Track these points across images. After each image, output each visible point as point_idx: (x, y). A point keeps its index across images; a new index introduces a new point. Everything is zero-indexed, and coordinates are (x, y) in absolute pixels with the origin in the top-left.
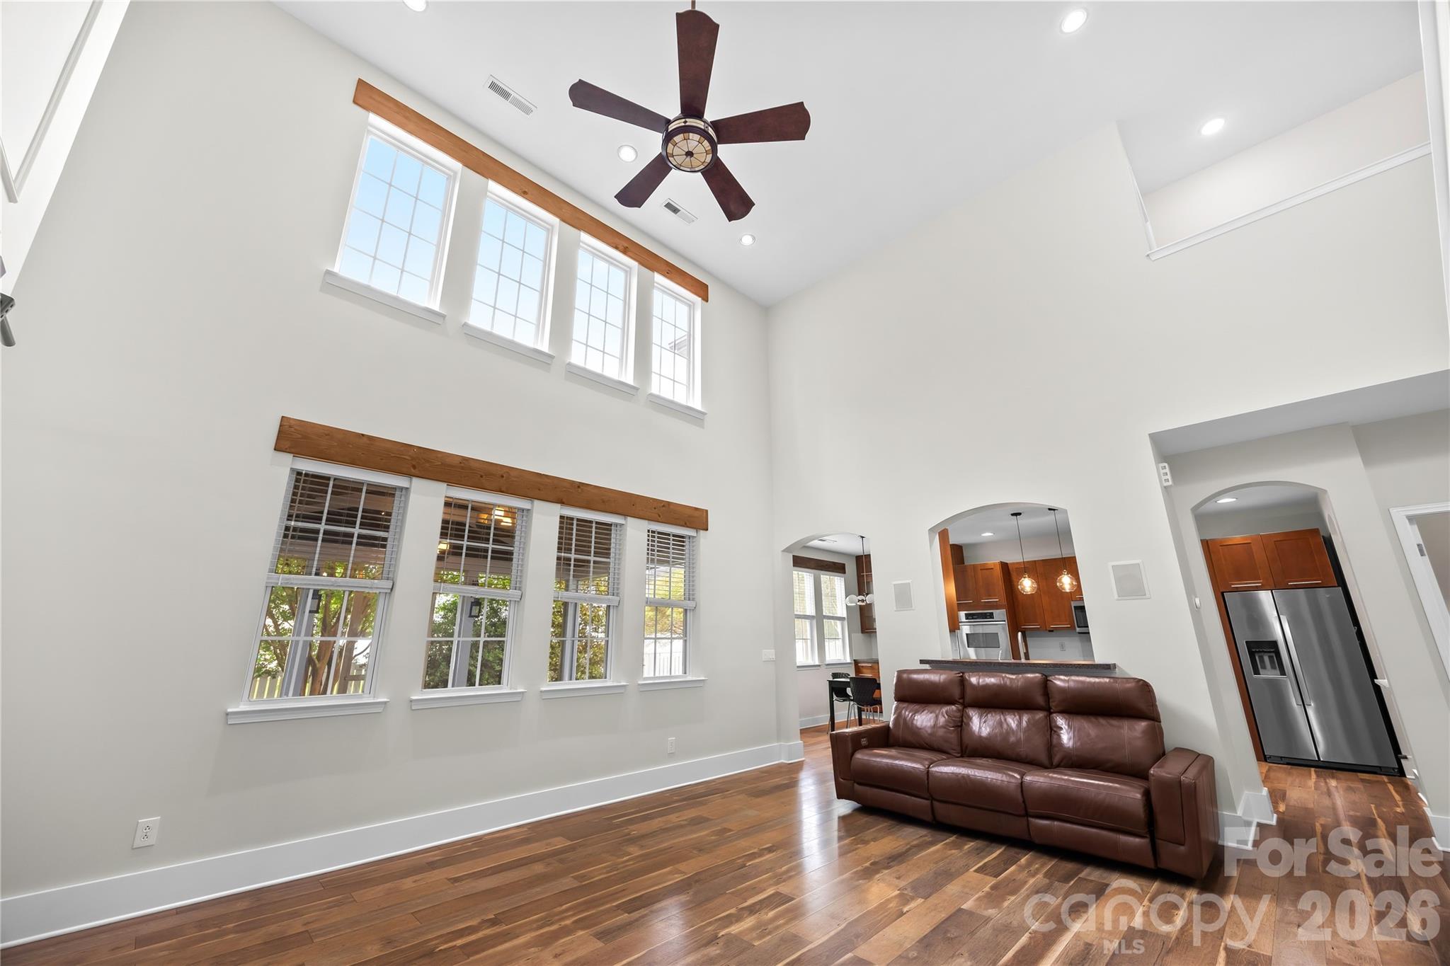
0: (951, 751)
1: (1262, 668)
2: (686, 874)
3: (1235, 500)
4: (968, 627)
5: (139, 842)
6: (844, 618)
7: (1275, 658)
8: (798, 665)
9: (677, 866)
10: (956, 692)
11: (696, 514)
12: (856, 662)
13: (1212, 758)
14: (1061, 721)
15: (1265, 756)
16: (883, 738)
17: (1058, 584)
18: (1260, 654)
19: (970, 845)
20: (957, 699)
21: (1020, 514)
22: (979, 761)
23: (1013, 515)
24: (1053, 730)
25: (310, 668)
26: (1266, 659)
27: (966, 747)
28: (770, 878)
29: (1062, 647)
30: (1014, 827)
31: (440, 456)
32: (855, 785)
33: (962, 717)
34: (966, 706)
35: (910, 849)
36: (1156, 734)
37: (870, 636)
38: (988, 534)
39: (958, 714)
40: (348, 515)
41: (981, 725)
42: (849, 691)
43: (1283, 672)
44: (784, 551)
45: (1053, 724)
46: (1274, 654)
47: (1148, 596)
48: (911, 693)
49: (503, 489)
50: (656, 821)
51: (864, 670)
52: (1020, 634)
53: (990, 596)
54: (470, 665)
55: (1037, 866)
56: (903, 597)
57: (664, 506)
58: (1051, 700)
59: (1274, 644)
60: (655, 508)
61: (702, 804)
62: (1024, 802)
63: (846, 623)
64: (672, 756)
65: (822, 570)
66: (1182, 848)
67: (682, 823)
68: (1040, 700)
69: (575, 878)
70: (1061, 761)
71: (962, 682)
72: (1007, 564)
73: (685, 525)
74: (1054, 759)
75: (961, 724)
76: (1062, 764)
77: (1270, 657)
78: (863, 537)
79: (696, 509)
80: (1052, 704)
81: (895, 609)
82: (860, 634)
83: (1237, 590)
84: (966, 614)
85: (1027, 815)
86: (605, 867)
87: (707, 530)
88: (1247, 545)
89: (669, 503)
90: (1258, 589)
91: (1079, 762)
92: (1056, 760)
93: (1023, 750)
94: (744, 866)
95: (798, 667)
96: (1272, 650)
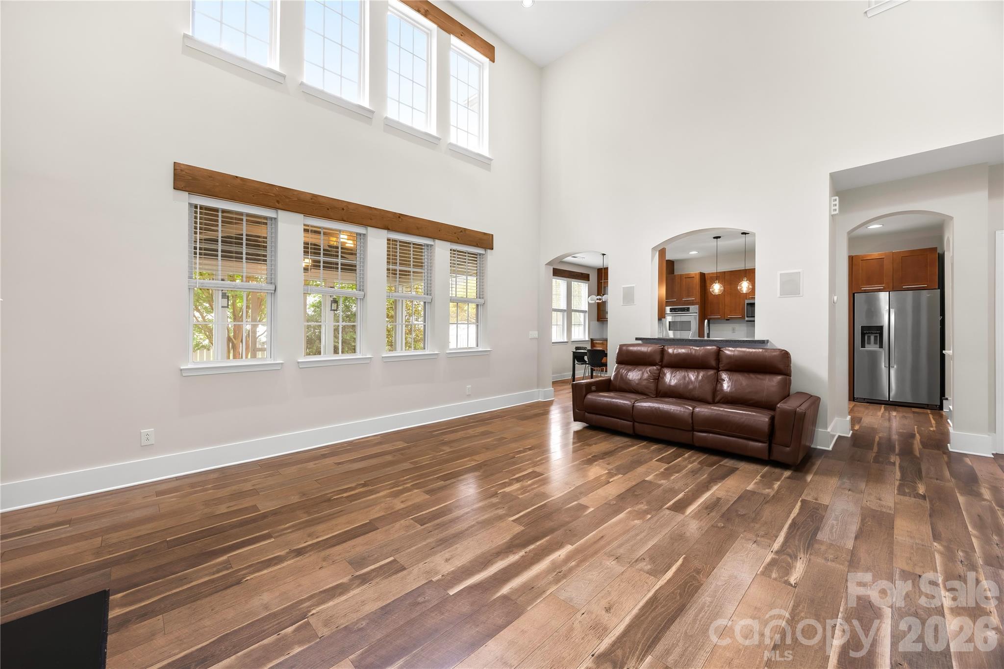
0: (650, 394)
1: (868, 343)
2: (478, 461)
3: (881, 226)
4: (671, 317)
5: (144, 442)
6: (586, 311)
7: (878, 337)
8: (553, 341)
9: (473, 457)
10: (658, 358)
11: (485, 237)
12: (592, 340)
13: (820, 398)
14: (724, 376)
15: (854, 398)
16: (607, 386)
17: (739, 288)
18: (869, 335)
19: (654, 447)
20: (657, 362)
21: (720, 237)
22: (667, 400)
23: (714, 238)
24: (718, 381)
25: (231, 344)
26: (872, 338)
27: (660, 392)
28: (530, 464)
29: (734, 330)
30: (684, 437)
31: (295, 193)
32: (586, 414)
33: (659, 373)
34: (662, 367)
35: (617, 449)
36: (786, 384)
37: (603, 324)
38: (694, 253)
39: (657, 372)
40: (236, 238)
41: (671, 378)
42: (586, 358)
43: (881, 346)
44: (547, 264)
45: (719, 378)
46: (878, 335)
47: (801, 294)
48: (628, 359)
49: (345, 219)
50: (460, 433)
51: (597, 345)
52: (706, 321)
53: (688, 296)
54: (334, 342)
55: (694, 458)
56: (629, 296)
57: (461, 231)
58: (720, 363)
59: (881, 328)
60: (455, 233)
61: (488, 424)
62: (692, 423)
63: (587, 314)
64: (469, 396)
65: (573, 278)
66: (788, 449)
67: (476, 434)
68: (713, 363)
69: (411, 463)
70: (721, 399)
71: (663, 352)
72: (704, 274)
73: (477, 245)
74: (716, 397)
75: (658, 378)
76: (721, 401)
77: (876, 337)
78: (604, 255)
79: (485, 234)
80: (721, 366)
81: (622, 304)
82: (597, 322)
83: (865, 292)
84: (670, 308)
85: (693, 430)
86: (430, 457)
87: (493, 249)
88: (880, 260)
89: (465, 229)
90: (880, 290)
91: (731, 400)
92: (717, 399)
93: (696, 393)
94: (514, 457)
95: (553, 343)
96: (878, 332)
